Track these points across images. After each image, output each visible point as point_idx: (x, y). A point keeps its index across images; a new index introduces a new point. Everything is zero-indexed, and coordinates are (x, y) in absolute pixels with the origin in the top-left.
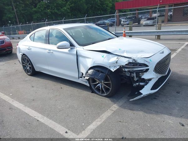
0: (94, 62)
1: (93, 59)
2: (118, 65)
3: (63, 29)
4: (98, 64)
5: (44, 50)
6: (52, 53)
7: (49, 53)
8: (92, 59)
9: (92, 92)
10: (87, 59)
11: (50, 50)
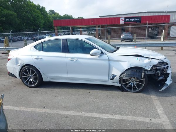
0: (131, 64)
1: (129, 62)
2: (151, 64)
3: (86, 39)
4: (135, 65)
5: (65, 58)
6: (76, 60)
7: (72, 60)
8: (127, 62)
9: (122, 91)
10: (121, 63)
11: (72, 58)
